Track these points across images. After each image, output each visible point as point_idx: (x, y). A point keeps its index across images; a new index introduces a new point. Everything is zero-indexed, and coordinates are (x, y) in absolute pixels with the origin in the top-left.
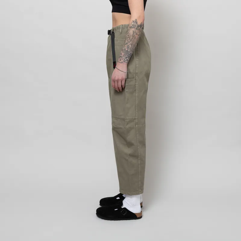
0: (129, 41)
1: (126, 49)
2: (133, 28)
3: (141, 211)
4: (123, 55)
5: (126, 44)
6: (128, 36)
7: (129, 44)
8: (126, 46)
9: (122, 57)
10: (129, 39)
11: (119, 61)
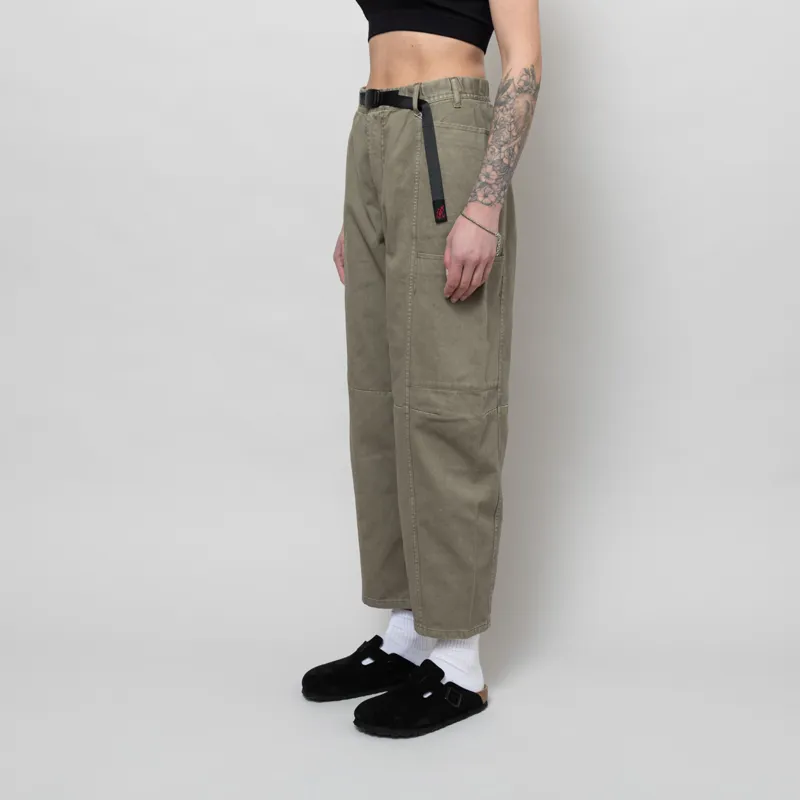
0: (514, 134)
1: (506, 161)
2: (526, 92)
3: (485, 686)
4: (496, 180)
5: (506, 143)
6: (512, 117)
7: (512, 145)
8: (503, 149)
9: (490, 185)
10: (513, 126)
11: (480, 199)
